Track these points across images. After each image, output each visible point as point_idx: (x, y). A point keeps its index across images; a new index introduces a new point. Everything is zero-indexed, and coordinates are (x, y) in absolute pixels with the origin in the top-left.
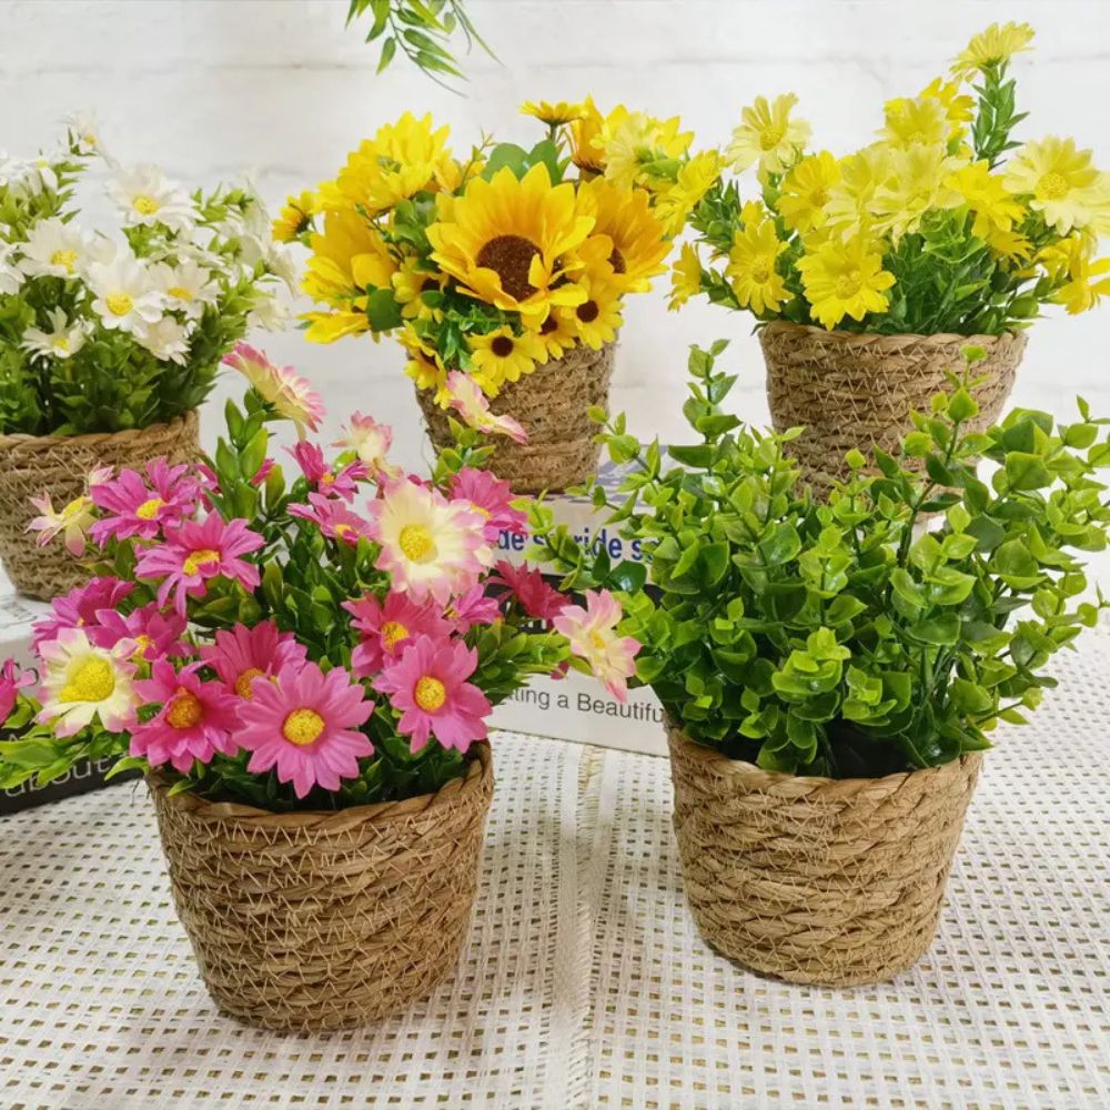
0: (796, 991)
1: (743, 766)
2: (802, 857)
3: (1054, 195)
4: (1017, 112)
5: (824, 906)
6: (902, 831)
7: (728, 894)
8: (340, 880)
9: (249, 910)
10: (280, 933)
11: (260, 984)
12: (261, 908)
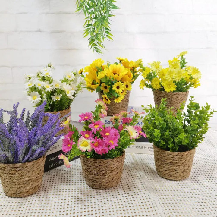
0: (175, 181)
1: (168, 151)
2: (177, 163)
3: (194, 74)
4: (186, 62)
5: (180, 169)
6: (189, 158)
7: (166, 169)
8: (114, 167)
9: (102, 173)
10: (106, 175)
11: (102, 183)
12: (104, 172)
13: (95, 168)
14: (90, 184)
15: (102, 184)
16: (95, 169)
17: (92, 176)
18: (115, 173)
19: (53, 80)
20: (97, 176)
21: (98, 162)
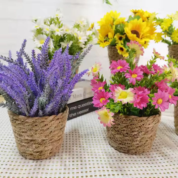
9: (133, 134)
10: (137, 137)
11: (131, 146)
12: (136, 133)
13: (125, 127)
14: (115, 146)
15: (131, 148)
16: (124, 129)
17: (120, 136)
18: (149, 136)
19: (63, 24)
20: (126, 137)
21: (130, 120)
